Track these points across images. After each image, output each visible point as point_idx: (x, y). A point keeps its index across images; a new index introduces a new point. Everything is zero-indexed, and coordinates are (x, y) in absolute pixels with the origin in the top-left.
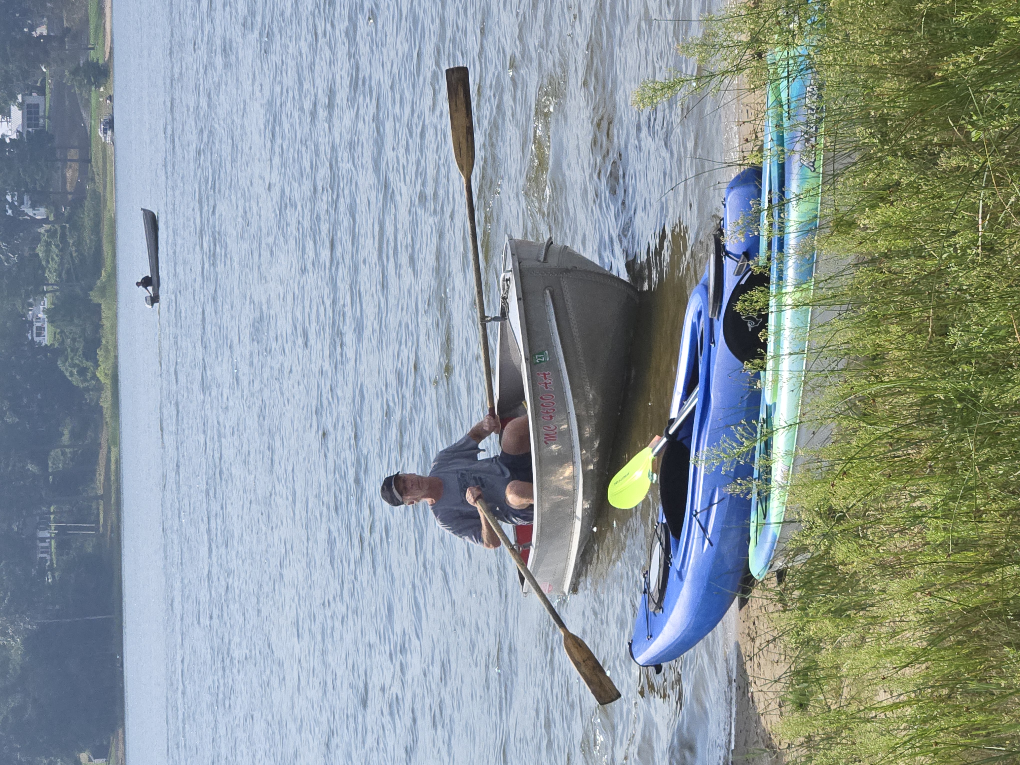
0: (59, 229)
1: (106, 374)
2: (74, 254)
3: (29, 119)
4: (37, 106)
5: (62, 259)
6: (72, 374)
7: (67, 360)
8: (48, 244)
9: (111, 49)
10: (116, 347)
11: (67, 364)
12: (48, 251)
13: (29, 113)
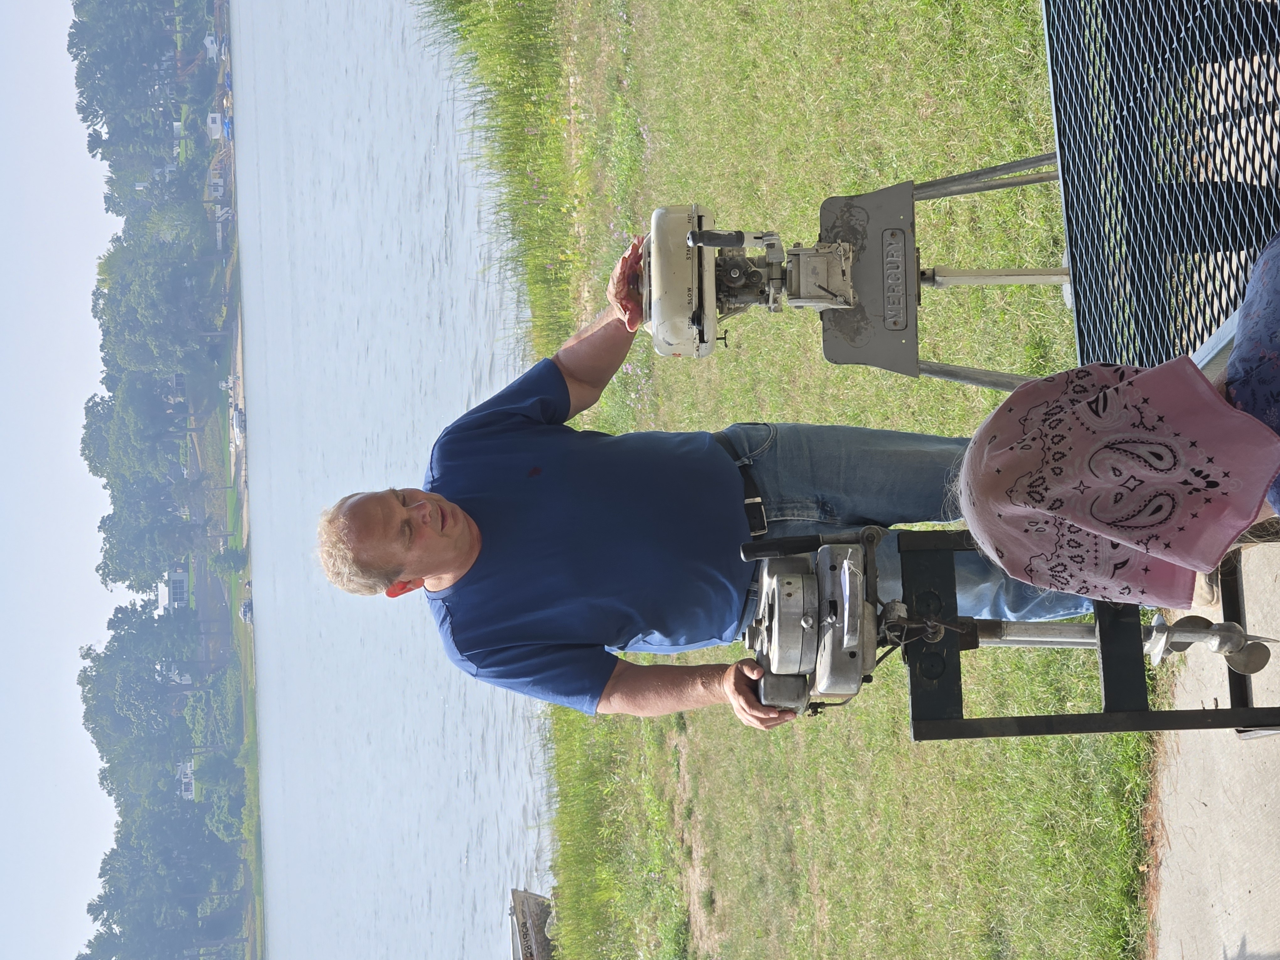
0: (203, 694)
1: (250, 831)
2: (218, 717)
3: (175, 594)
4: (181, 582)
5: (207, 721)
6: (218, 830)
7: (213, 816)
8: (194, 708)
9: (249, 536)
10: (258, 807)
11: (214, 820)
12: (193, 716)
13: (174, 588)
